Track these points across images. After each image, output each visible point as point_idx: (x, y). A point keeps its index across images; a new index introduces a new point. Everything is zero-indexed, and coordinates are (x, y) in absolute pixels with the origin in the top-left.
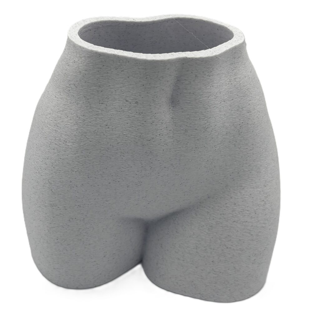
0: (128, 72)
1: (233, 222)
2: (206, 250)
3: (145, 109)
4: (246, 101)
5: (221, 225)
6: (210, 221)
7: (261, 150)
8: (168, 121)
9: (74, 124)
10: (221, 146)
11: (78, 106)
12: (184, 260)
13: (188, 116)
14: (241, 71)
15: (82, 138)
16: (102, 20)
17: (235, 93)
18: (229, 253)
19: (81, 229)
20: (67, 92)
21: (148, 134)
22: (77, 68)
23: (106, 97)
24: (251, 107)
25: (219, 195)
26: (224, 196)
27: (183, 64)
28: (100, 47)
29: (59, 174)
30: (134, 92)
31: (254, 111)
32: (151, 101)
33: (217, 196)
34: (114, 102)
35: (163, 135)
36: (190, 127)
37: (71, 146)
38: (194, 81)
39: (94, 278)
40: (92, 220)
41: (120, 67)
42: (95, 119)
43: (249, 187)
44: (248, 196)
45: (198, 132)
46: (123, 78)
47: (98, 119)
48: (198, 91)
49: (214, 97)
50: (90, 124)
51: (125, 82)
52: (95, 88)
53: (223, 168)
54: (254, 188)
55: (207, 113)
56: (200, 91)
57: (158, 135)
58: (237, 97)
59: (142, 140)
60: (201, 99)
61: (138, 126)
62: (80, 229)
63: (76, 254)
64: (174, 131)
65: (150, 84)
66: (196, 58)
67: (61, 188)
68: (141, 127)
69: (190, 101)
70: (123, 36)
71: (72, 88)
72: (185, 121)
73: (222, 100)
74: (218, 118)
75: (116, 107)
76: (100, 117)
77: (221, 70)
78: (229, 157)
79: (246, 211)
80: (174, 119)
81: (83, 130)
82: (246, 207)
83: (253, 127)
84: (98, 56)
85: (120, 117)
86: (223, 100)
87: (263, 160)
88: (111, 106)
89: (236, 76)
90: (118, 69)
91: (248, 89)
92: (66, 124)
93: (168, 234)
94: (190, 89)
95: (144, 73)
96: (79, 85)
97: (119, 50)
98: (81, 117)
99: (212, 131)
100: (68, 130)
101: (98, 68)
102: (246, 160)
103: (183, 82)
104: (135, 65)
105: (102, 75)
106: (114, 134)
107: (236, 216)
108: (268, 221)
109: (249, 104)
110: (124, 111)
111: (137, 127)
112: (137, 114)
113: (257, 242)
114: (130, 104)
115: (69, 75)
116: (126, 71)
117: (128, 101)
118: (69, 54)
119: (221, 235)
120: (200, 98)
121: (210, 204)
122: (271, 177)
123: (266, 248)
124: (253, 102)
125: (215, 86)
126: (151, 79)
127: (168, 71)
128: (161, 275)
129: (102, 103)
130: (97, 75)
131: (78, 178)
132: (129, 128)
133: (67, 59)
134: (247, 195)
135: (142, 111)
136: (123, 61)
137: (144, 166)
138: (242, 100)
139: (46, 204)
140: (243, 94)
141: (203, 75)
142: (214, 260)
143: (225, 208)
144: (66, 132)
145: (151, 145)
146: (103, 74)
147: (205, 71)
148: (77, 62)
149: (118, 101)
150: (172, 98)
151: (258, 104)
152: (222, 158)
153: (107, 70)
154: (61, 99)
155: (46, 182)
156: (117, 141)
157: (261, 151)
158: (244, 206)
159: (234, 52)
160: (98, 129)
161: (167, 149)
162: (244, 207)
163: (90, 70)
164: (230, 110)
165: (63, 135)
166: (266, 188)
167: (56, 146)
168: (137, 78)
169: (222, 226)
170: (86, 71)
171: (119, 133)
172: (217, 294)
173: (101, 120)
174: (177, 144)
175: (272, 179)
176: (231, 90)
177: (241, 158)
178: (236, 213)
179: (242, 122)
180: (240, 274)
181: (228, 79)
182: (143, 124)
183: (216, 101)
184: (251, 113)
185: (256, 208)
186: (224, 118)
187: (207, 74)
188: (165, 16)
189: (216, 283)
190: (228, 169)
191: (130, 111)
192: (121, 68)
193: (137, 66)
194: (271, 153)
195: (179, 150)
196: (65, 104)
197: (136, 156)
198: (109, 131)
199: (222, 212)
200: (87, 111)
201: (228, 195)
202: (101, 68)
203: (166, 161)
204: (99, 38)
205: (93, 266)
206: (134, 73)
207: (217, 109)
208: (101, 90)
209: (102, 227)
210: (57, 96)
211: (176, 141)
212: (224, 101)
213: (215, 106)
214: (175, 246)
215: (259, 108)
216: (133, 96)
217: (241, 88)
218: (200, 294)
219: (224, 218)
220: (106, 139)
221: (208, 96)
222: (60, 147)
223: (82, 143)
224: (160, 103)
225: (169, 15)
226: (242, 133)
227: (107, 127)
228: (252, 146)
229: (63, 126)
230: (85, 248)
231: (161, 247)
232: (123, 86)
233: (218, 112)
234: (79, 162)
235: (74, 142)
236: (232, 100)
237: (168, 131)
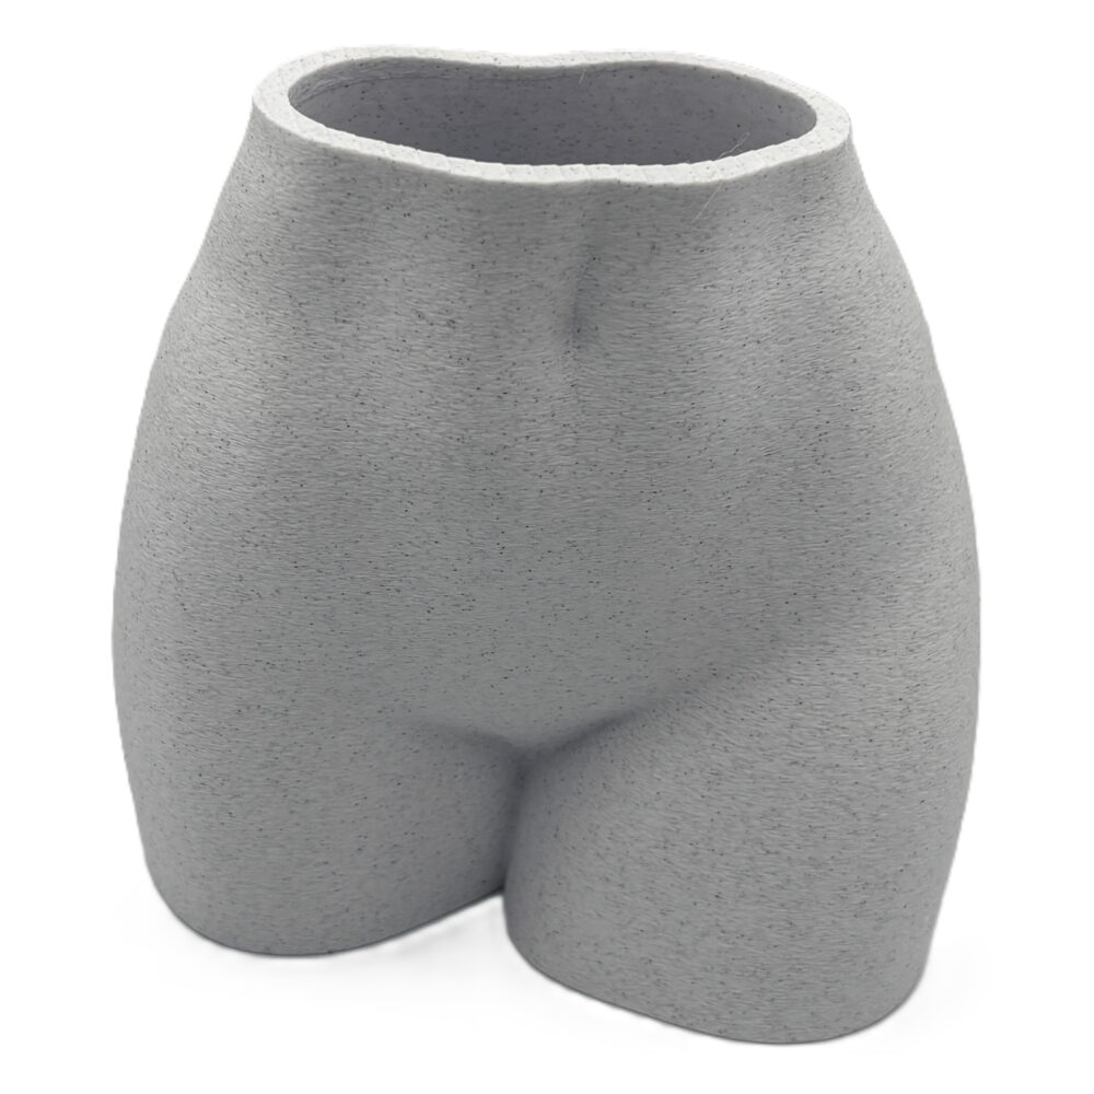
0: (424, 219)
1: (792, 763)
2: (695, 854)
3: (477, 346)
4: (844, 350)
5: (748, 772)
6: (713, 757)
7: (902, 524)
8: (557, 395)
9: (256, 386)
10: (750, 495)
11: (271, 325)
12: (622, 886)
13: (627, 382)
14: (827, 244)
15: (276, 434)
16: (391, 54)
17: (801, 320)
18: (773, 869)
19: (278, 745)
20: (239, 279)
21: (487, 432)
22: (267, 199)
23: (357, 299)
24: (862, 373)
25: (747, 668)
26: (766, 673)
27: (609, 203)
28: (345, 133)
29: (206, 552)
30: (442, 288)
31: (872, 385)
32: (497, 321)
33: (741, 670)
34: (381, 319)
35: (538, 440)
36: (633, 418)
37: (244, 457)
38: (647, 263)
39: (322, 922)
40: (315, 719)
41: (400, 201)
42: (320, 371)
43: (853, 648)
44: (844, 680)
45: (661, 438)
46: (410, 238)
47: (330, 372)
48: (662, 299)
49: (717, 322)
50: (303, 388)
51: (417, 251)
52: (321, 267)
53: (761, 576)
54: (868, 652)
55: (691, 377)
56: (667, 299)
57: (521, 437)
58: (809, 331)
59: (468, 450)
60: (670, 327)
61: (455, 403)
62: (273, 744)
63: (261, 830)
64: (577, 429)
65: (494, 262)
66: (651, 186)
67: (212, 601)
68: (464, 407)
69: (633, 331)
70: (462, 113)
71: (252, 265)
72: (615, 399)
73: (750, 339)
74: (732, 396)
75: (385, 335)
76: (337, 365)
77: (747, 236)
78: (780, 538)
79: (836, 730)
80: (581, 389)
81: (284, 406)
82: (836, 716)
83: (869, 440)
84: (332, 163)
85: (400, 370)
86: (753, 336)
87: (906, 560)
88: (373, 332)
89: (808, 262)
90: (395, 208)
91: (851, 309)
92: (231, 386)
93: (580, 793)
94: (634, 290)
95: (476, 224)
96: (274, 255)
97: (401, 147)
98: (276, 362)
99: (709, 440)
100: (236, 404)
101: (332, 202)
102: (843, 555)
103: (610, 263)
104: (445, 196)
105: (344, 226)
106: (379, 425)
107: (801, 744)
108: (916, 771)
109: (855, 361)
110: (411, 350)
111: (451, 405)
112: (450, 360)
113: (873, 840)
114: (432, 327)
115: (246, 224)
116: (419, 214)
117: (424, 318)
118: (251, 155)
119: (749, 805)
120: (666, 323)
121: (718, 698)
122: (935, 621)
123: (906, 865)
124: (869, 356)
125: (723, 288)
126: (498, 245)
127: (555, 224)
128: (548, 934)
129: (344, 321)
130: (329, 224)
131: (263, 567)
132: (427, 406)
133: (245, 170)
134: (843, 675)
135: (468, 352)
136: (407, 181)
137: (479, 541)
138: (830, 344)
139: (167, 652)
140: (833, 324)
141: (679, 247)
142: (721, 890)
143: (764, 715)
144: (229, 412)
145: (498, 471)
146: (346, 223)
147: (686, 233)
148: (269, 180)
149: (394, 316)
150: (575, 318)
151: (893, 366)
152: (755, 538)
153: (359, 208)
154: (222, 301)
155: (166, 576)
156: (389, 449)
157: (899, 528)
158: (830, 711)
159: (801, 178)
160: (330, 405)
161: (555, 490)
162: (830, 715)
163: (307, 206)
164: (779, 373)
165: (219, 421)
166: (916, 657)
167: (199, 457)
168: (454, 242)
169: (752, 776)
170: (295, 209)
171: (396, 421)
172: (731, 1013)
173: (340, 377)
174: (589, 473)
175: (940, 628)
176: (786, 306)
177: (824, 544)
178: (800, 735)
179: (827, 418)
180: (810, 948)
181: (776, 268)
182: (471, 396)
183: (727, 338)
184: (860, 393)
185: (872, 724)
186: (756, 400)
187: (694, 243)
188: (608, 54)
189: (727, 971)
190: (777, 580)
191: (430, 350)
192: (404, 206)
193: (452, 199)
194: (941, 538)
195: (594, 497)
196: (232, 317)
197: (452, 505)
198: (365, 414)
199: (754, 728)
200: (296, 344)
201: (780, 671)
202: (341, 203)
203: (552, 531)
204: (379, 117)
205: (320, 877)
206: (443, 223)
207: (731, 364)
208: (342, 275)
209: (350, 746)
210: (211, 293)
211: (584, 462)
212: (758, 342)
213: (720, 353)
214: (596, 834)
215: (895, 377)
216: (440, 300)
217: (823, 303)
218: (673, 1005)
219: (762, 749)
220: (356, 441)
221: (696, 318)
222: (210, 459)
223: (277, 450)
224: (529, 331)
225: (624, 53)
226: (827, 459)
227: (357, 400)
228: (863, 506)
229: (223, 390)
230: (292, 812)
231: (555, 836)
232: (411, 266)
233: (734, 377)
234: (265, 513)
235: (254, 447)
236: (791, 339)
237: (557, 427)
